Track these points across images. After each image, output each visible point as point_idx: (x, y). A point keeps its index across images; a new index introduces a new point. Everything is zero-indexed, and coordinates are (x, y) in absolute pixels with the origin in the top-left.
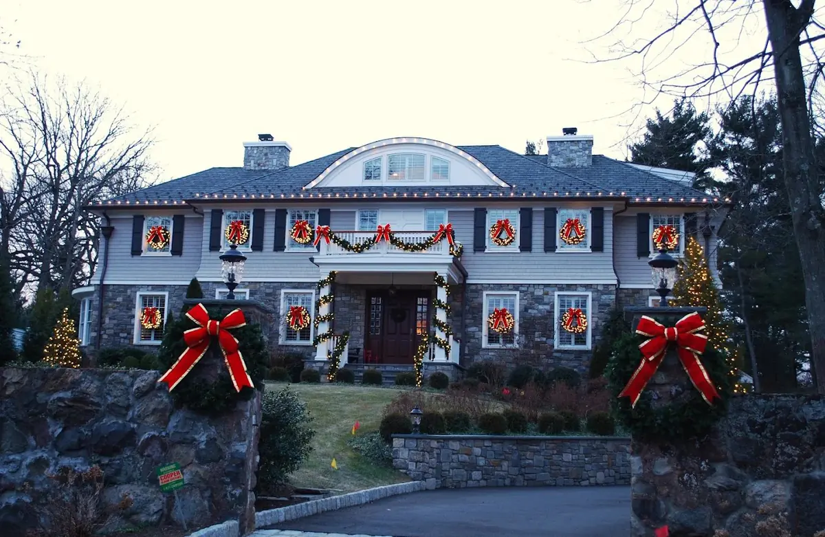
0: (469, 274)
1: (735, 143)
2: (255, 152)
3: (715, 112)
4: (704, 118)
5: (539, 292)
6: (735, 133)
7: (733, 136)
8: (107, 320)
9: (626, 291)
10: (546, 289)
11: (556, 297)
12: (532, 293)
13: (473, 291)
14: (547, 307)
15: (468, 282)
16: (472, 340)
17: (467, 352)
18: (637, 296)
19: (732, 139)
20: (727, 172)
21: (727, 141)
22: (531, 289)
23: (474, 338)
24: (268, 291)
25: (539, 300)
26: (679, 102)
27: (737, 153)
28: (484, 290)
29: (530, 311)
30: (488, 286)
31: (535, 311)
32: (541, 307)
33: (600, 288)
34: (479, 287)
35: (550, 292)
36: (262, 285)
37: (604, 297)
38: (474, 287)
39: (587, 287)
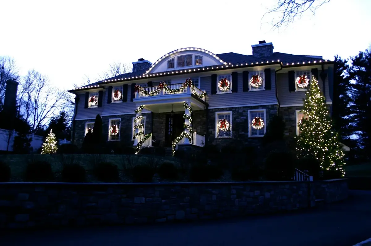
0: (209, 104)
1: (358, 69)
2: (137, 66)
3: (350, 59)
4: (346, 62)
5: (241, 111)
6: (357, 66)
7: (357, 67)
8: (76, 135)
9: (284, 108)
10: (244, 109)
11: (249, 113)
12: (238, 112)
13: (211, 112)
14: (245, 118)
15: (209, 108)
16: (211, 135)
17: (209, 140)
18: (290, 110)
19: (357, 68)
20: (356, 80)
21: (355, 69)
22: (237, 110)
23: (211, 133)
24: (128, 118)
25: (241, 115)
26: (336, 57)
27: (359, 73)
28: (217, 112)
29: (237, 120)
30: (217, 109)
31: (239, 120)
32: (242, 118)
33: (270, 107)
34: (214, 110)
35: (246, 111)
36: (126, 116)
37: (271, 111)
38: (211, 111)
39: (264, 107)
